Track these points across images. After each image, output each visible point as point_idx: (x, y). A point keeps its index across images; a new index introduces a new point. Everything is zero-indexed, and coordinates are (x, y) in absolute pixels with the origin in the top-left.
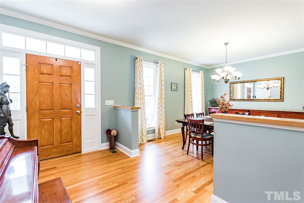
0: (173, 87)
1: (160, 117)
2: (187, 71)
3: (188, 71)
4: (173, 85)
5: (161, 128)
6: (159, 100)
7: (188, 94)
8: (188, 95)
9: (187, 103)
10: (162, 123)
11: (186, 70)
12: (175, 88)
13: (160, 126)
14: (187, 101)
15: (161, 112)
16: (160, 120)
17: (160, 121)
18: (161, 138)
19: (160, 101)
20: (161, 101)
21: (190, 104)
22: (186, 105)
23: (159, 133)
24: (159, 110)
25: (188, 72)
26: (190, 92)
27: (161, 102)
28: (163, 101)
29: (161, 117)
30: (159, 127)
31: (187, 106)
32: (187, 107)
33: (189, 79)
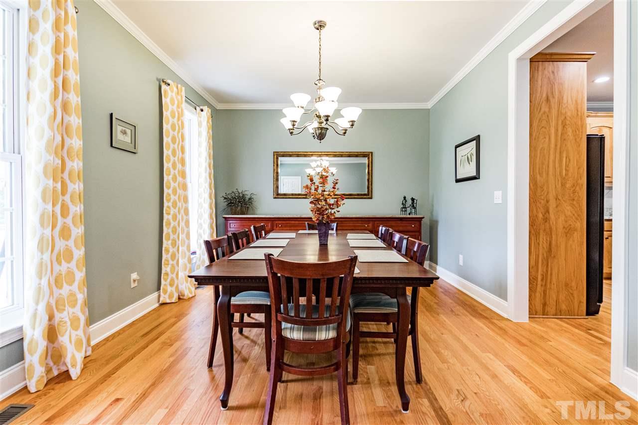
0: (119, 137)
1: (57, 268)
2: (169, 92)
3: (172, 92)
4: (118, 128)
5: (69, 323)
6: (51, 182)
7: (174, 169)
8: (175, 175)
9: (172, 201)
10: (72, 295)
11: (168, 88)
12: (128, 139)
13: (58, 316)
14: (172, 197)
15: (60, 244)
16: (58, 282)
17: (55, 289)
18: (65, 376)
19: (59, 186)
20: (64, 185)
21: (181, 204)
22: (168, 207)
23: (54, 354)
24: (48, 231)
25: (174, 94)
26: (180, 166)
27: (63, 194)
28: (76, 187)
29: (64, 267)
30: (51, 318)
31: (172, 213)
32: (170, 217)
33: (175, 120)
